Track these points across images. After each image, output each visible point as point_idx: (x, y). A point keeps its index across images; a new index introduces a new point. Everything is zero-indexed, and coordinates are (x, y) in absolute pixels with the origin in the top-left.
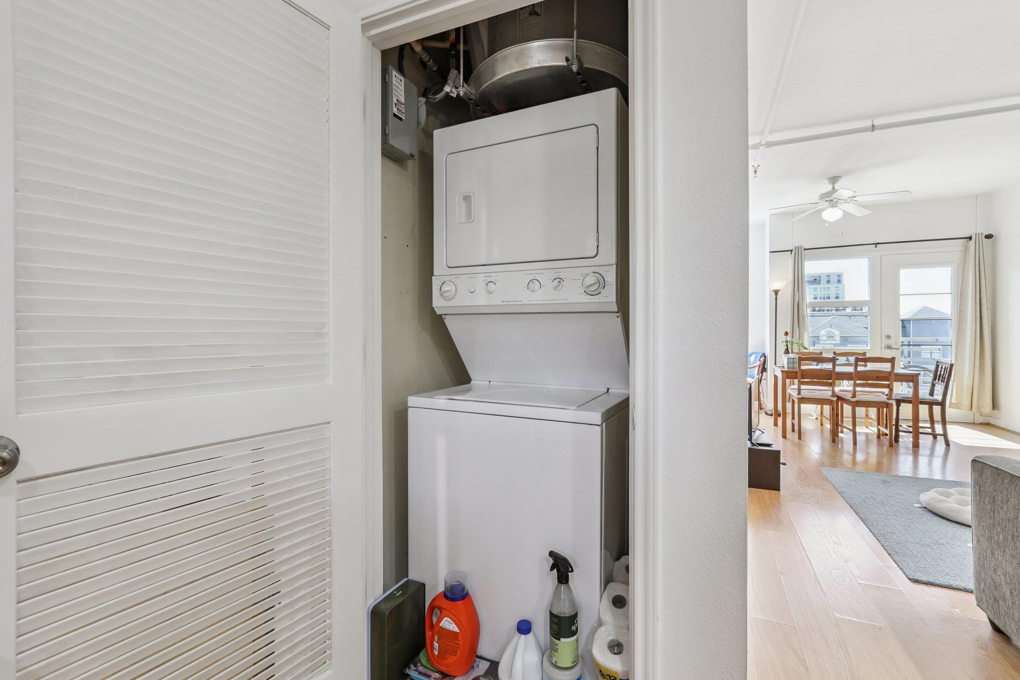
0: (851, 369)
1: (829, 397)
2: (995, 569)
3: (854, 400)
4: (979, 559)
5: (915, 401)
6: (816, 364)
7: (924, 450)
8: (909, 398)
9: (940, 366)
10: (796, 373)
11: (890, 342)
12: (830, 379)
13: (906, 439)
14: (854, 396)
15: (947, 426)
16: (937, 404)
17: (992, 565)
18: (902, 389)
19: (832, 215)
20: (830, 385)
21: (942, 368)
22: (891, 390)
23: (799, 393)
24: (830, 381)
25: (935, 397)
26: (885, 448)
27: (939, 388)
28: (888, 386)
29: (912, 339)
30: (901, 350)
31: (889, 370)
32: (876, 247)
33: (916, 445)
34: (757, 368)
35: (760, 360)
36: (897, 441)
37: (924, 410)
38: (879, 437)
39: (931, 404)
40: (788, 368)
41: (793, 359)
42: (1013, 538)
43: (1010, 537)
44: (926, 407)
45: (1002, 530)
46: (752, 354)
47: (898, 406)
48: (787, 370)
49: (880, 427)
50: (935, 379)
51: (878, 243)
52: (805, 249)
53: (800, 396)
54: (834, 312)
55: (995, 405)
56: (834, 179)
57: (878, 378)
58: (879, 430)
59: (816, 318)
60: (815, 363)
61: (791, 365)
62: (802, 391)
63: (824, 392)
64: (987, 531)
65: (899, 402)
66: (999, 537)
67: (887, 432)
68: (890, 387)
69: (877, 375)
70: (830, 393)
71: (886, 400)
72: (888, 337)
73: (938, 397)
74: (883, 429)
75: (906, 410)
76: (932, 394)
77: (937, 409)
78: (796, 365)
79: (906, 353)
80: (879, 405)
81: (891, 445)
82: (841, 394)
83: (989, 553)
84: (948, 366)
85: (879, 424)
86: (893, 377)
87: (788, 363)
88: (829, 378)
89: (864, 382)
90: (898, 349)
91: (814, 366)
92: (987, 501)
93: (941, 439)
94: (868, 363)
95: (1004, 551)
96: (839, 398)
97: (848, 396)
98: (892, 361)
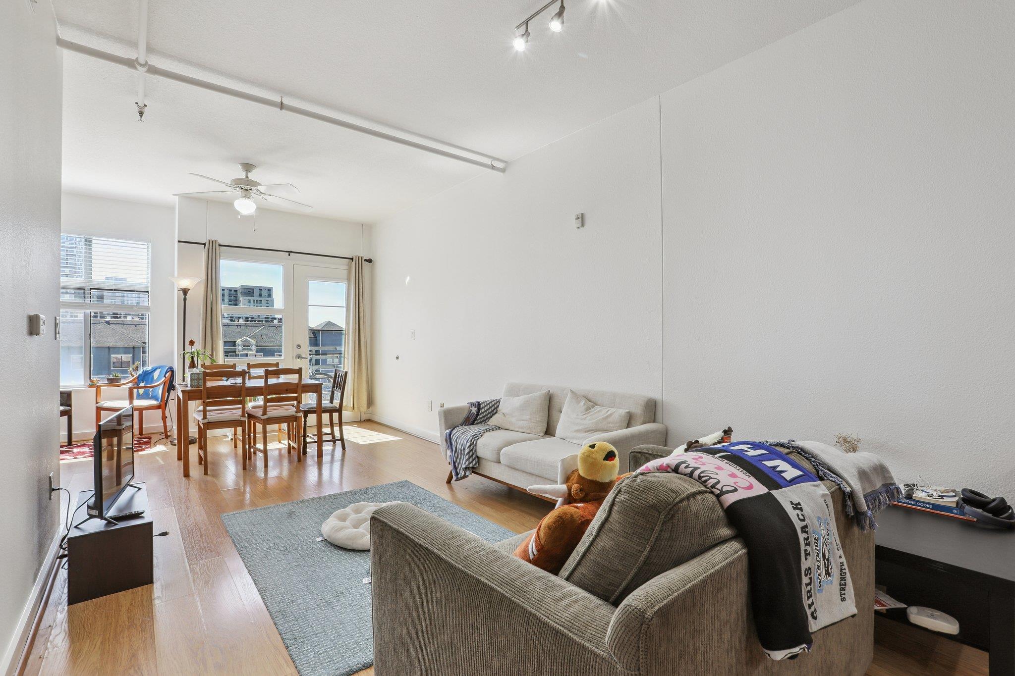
0: (260, 383)
1: (239, 418)
2: (398, 671)
3: (265, 417)
4: (380, 652)
5: (319, 410)
6: (226, 379)
7: (326, 458)
8: (314, 408)
9: (338, 374)
10: (201, 391)
11: (300, 352)
12: (240, 396)
13: (312, 450)
14: (265, 413)
15: (343, 427)
16: (336, 410)
17: (395, 665)
18: (309, 400)
19: (245, 207)
20: (239, 402)
21: (339, 376)
22: (299, 402)
23: (205, 417)
24: (239, 398)
25: (334, 405)
26: (295, 464)
27: (338, 394)
28: (296, 399)
29: (320, 348)
30: (309, 358)
31: (297, 381)
32: (289, 255)
33: (320, 455)
34: (161, 387)
35: (165, 376)
36: (305, 453)
37: (326, 417)
38: (289, 452)
39: (331, 411)
40: (192, 386)
41: (198, 374)
42: (417, 633)
43: (414, 631)
44: (328, 414)
45: (406, 620)
46: (156, 369)
47: (306, 417)
48: (189, 388)
49: (290, 442)
50: (334, 387)
51: (291, 252)
52: (220, 245)
53: (206, 421)
54: (264, 323)
55: (371, 402)
56: (248, 167)
57: (287, 391)
58: (289, 445)
59: (249, 327)
60: (224, 378)
61: (195, 383)
62: (208, 414)
63: (233, 412)
64: (389, 618)
65: (306, 413)
66: (402, 631)
67: (296, 446)
68: (298, 400)
69: (286, 388)
70: (240, 412)
71: (295, 414)
72: (299, 346)
73: (336, 403)
74: (292, 444)
75: (312, 419)
76: (331, 402)
77: (336, 415)
78: (201, 382)
79: (314, 362)
80: (288, 419)
81: (299, 460)
82: (253, 412)
83: (391, 649)
84: (344, 373)
85: (289, 438)
86: (300, 389)
87: (192, 380)
88: (240, 394)
89: (274, 396)
90: (307, 358)
91: (224, 382)
92: (388, 576)
93: (339, 443)
94: (280, 376)
95: (408, 650)
96: (250, 416)
97: (259, 413)
98: (299, 371)
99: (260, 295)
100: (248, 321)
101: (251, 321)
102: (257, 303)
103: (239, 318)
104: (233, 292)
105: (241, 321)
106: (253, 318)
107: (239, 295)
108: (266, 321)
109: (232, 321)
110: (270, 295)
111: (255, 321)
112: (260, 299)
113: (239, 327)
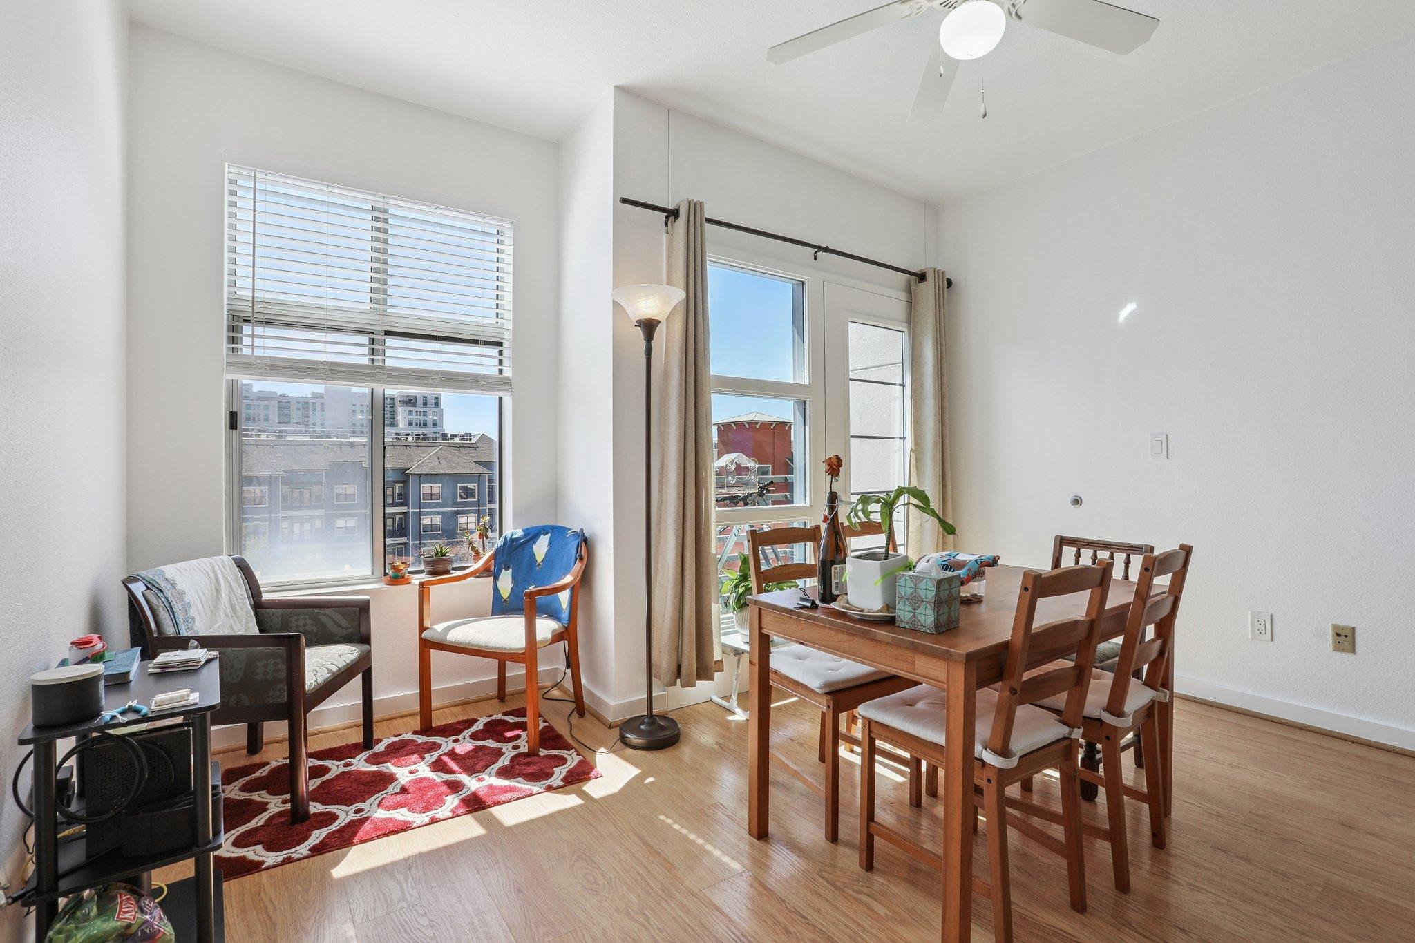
32: (816, 258)
59: (421, 448)
99: (425, 404)
100: (419, 439)
101: (423, 439)
102: (420, 415)
103: (408, 435)
104: (389, 401)
105: (410, 439)
106: (426, 435)
107: (397, 404)
108: (443, 439)
109: (397, 439)
110: (437, 405)
111: (428, 439)
112: (425, 409)
113: (408, 447)
